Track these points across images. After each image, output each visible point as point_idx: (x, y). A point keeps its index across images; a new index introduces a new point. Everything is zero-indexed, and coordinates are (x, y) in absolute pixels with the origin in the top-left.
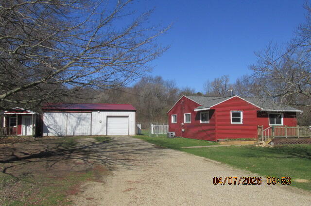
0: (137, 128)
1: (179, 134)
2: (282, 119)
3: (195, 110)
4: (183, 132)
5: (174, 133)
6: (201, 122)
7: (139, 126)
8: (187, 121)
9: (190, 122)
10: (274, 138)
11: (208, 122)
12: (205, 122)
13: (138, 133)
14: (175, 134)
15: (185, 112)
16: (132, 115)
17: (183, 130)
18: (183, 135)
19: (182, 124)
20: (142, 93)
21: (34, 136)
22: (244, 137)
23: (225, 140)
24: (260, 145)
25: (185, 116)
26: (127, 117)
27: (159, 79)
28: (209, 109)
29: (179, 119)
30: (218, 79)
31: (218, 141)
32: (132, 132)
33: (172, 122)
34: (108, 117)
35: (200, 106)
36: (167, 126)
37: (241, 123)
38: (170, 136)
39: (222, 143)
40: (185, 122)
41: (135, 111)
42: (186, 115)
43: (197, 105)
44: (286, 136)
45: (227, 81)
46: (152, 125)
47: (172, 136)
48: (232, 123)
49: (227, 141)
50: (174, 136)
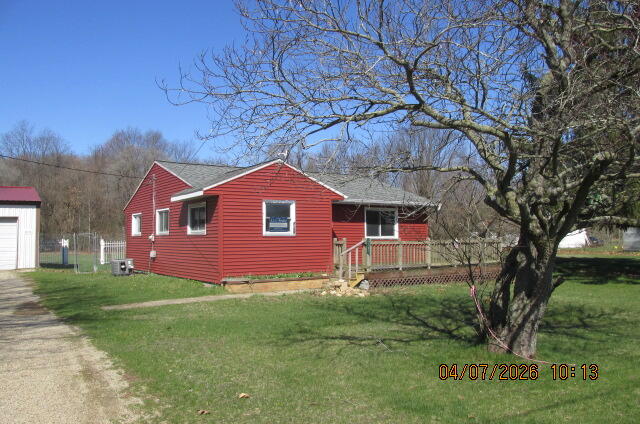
3: (173, 199)
4: (154, 259)
5: (130, 264)
6: (190, 231)
8: (161, 230)
9: (168, 232)
10: (369, 270)
11: (204, 231)
12: (199, 232)
13: (63, 263)
14: (134, 263)
15: (157, 207)
17: (153, 254)
18: (155, 266)
19: (152, 237)
22: (295, 269)
23: (243, 279)
24: (333, 292)
25: (157, 214)
26: (13, 220)
29: (147, 225)
31: (225, 283)
32: (29, 261)
33: (134, 232)
35: (191, 187)
37: (291, 233)
39: (236, 288)
40: (158, 232)
41: (35, 204)
42: (161, 213)
43: (181, 187)
44: (400, 265)
46: (102, 242)
47: (124, 269)
48: (265, 233)
49: (247, 282)
50: (130, 270)
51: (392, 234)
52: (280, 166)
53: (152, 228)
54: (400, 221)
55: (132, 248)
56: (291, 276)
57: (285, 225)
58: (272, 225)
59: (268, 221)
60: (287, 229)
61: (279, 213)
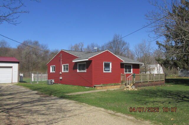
0: (20, 77)
1: (58, 81)
2: (132, 69)
3: (73, 61)
4: (61, 80)
5: (53, 81)
6: (78, 71)
7: (22, 75)
9: (68, 71)
10: (134, 83)
11: (85, 71)
12: (82, 71)
13: (21, 81)
14: (55, 81)
15: (62, 64)
16: (16, 66)
17: (61, 78)
18: (61, 82)
19: (61, 73)
20: (24, 52)
22: (113, 83)
23: (100, 86)
24: (128, 89)
25: (63, 66)
26: (11, 67)
27: (36, 43)
28: (88, 60)
29: (58, 69)
31: (95, 87)
32: (16, 80)
33: (51, 71)
35: (78, 58)
36: (46, 75)
37: (110, 72)
38: (50, 83)
39: (98, 88)
40: (63, 71)
41: (18, 63)
42: (64, 66)
43: (75, 58)
46: (33, 75)
47: (51, 83)
48: (104, 72)
49: (102, 86)
50: (53, 83)
51: (131, 72)
52: (107, 52)
53: (61, 70)
54: (133, 68)
55: (50, 76)
56: (112, 84)
57: (108, 69)
58: (106, 69)
59: (104, 68)
60: (109, 71)
61: (107, 66)
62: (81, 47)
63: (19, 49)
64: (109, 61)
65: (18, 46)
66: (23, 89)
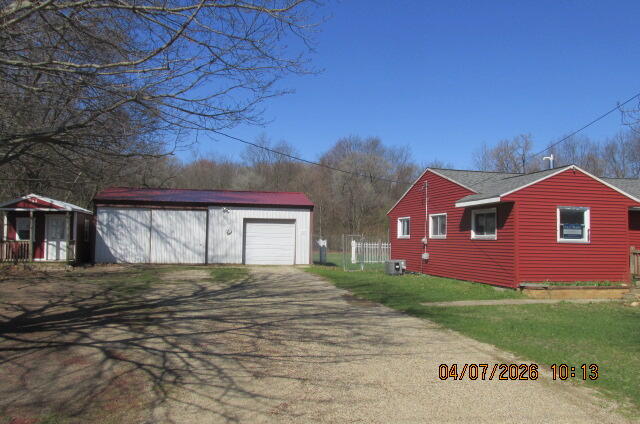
0: (314, 246)
1: (416, 266)
3: (458, 205)
4: (426, 261)
5: (403, 264)
6: (473, 235)
7: (323, 243)
8: (435, 232)
9: (445, 236)
11: (494, 236)
12: (486, 236)
13: (319, 261)
14: (407, 264)
15: (429, 212)
16: (304, 218)
17: (425, 256)
18: (426, 267)
19: (424, 240)
20: (337, 174)
21: (69, 263)
22: (593, 279)
23: (540, 285)
25: (431, 220)
26: (292, 221)
27: (374, 144)
28: (497, 200)
29: (417, 228)
30: (507, 142)
31: (522, 288)
32: (304, 258)
33: (400, 235)
34: (246, 221)
35: (472, 193)
36: (386, 246)
37: (585, 240)
38: (393, 271)
40: (431, 236)
41: (310, 208)
42: (433, 218)
43: (464, 193)
45: (526, 148)
46: (353, 243)
47: (398, 269)
48: (559, 240)
49: (546, 288)
50: (403, 270)
52: (574, 172)
53: (424, 232)
55: (398, 249)
56: (588, 283)
57: (579, 232)
58: (566, 232)
59: (562, 227)
60: (581, 236)
61: (573, 219)
62: (521, 151)
63: (325, 165)
64: (577, 204)
65: (320, 156)
66: (319, 284)
